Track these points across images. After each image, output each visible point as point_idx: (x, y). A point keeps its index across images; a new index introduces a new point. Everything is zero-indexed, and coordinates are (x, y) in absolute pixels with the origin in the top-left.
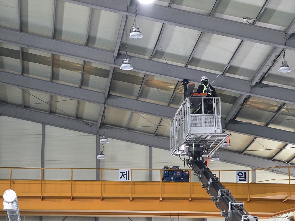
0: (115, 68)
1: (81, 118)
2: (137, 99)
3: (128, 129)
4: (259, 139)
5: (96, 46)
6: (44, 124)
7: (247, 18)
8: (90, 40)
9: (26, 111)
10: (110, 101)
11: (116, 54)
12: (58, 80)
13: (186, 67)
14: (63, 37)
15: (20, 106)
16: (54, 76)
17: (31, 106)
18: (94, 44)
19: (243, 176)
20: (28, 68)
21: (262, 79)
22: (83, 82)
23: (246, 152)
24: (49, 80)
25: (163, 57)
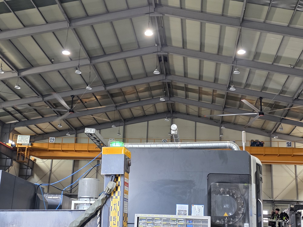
0: (227, 92)
1: (212, 119)
2: (238, 109)
3: (234, 124)
4: (297, 127)
5: (218, 83)
6: (196, 122)
7: (290, 65)
8: (216, 80)
9: (188, 116)
10: (225, 110)
11: (228, 86)
12: (202, 100)
13: (261, 91)
14: (204, 79)
15: (185, 114)
16: (200, 99)
17: (190, 113)
18: (218, 82)
19: (290, 144)
20: (188, 95)
21: (298, 96)
22: (213, 101)
23: (291, 134)
24: (198, 100)
25: (250, 87)
